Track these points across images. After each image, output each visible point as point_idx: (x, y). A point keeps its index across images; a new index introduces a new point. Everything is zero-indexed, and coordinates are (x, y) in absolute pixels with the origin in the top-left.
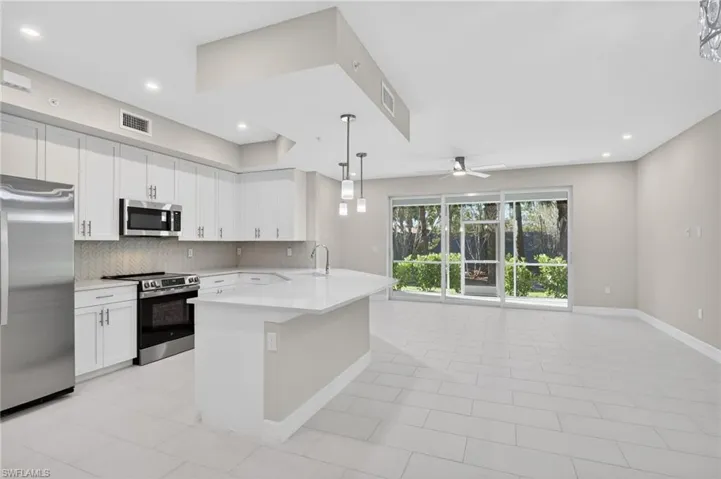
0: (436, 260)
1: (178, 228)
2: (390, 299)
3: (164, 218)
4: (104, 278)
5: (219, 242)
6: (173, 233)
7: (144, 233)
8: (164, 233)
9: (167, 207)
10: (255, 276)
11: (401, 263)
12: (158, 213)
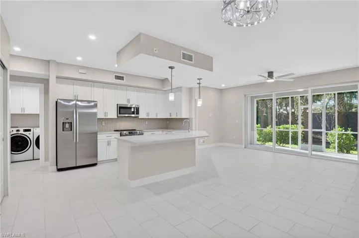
0: (287, 129)
1: (138, 113)
2: (245, 148)
3: (133, 110)
4: (115, 131)
5: (157, 119)
6: (136, 115)
7: (127, 115)
8: (133, 115)
9: (134, 106)
10: (167, 132)
11: (265, 130)
12: (130, 108)
